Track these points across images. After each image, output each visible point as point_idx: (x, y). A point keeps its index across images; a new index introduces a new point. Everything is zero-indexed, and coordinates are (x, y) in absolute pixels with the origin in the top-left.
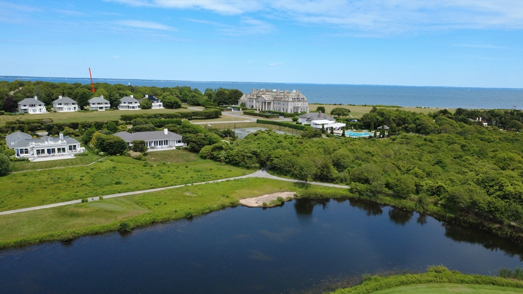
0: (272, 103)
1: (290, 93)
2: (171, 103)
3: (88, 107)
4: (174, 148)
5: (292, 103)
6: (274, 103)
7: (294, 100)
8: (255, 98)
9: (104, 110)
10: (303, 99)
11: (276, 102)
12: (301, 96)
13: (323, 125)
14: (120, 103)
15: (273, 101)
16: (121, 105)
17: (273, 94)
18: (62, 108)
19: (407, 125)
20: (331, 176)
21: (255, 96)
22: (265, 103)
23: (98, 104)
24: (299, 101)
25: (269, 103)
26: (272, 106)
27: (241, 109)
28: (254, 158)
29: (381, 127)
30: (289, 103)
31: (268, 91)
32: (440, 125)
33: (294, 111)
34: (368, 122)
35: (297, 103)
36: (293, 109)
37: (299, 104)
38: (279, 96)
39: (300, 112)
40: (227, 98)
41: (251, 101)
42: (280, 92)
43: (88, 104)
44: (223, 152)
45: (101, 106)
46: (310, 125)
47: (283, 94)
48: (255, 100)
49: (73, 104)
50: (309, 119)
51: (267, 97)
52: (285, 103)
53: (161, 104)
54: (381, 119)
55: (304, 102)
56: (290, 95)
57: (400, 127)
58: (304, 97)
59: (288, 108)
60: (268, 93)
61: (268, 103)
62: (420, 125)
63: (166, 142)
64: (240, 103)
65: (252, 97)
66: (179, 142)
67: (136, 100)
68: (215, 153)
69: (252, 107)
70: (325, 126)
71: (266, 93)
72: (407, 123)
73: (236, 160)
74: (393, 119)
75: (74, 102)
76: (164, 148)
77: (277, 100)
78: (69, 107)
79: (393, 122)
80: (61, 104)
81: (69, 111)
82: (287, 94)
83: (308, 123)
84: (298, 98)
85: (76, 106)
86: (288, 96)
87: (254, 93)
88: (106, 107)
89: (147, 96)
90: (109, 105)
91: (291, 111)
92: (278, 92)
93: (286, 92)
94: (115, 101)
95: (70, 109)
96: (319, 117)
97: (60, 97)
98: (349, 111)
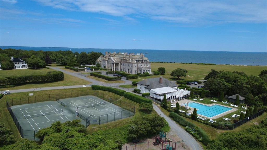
0: (120, 64)
1: (135, 56)
5: (136, 65)
6: (121, 65)
7: (138, 62)
8: (107, 59)
10: (146, 60)
11: (122, 63)
12: (144, 58)
13: (164, 95)
15: (121, 62)
17: (121, 56)
22: (113, 64)
24: (143, 63)
25: (117, 65)
26: (119, 67)
27: (93, 69)
29: (234, 97)
30: (133, 65)
31: (118, 54)
33: (138, 72)
34: (215, 89)
35: (140, 65)
36: (137, 69)
37: (143, 66)
38: (126, 58)
39: (142, 73)
40: (88, 59)
41: (104, 62)
42: (126, 55)
46: (149, 94)
47: (128, 57)
48: (106, 62)
50: (148, 87)
51: (115, 59)
52: (130, 65)
54: (229, 85)
55: (146, 63)
56: (134, 57)
58: (147, 59)
59: (132, 69)
60: (117, 56)
61: (115, 64)
64: (96, 64)
65: (104, 59)
70: (168, 96)
71: (115, 56)
77: (123, 61)
79: (247, 91)
82: (132, 57)
83: (147, 92)
84: (141, 60)
86: (132, 58)
87: (106, 55)
91: (135, 72)
92: (125, 55)
93: (131, 55)
96: (160, 84)
98: (186, 72)
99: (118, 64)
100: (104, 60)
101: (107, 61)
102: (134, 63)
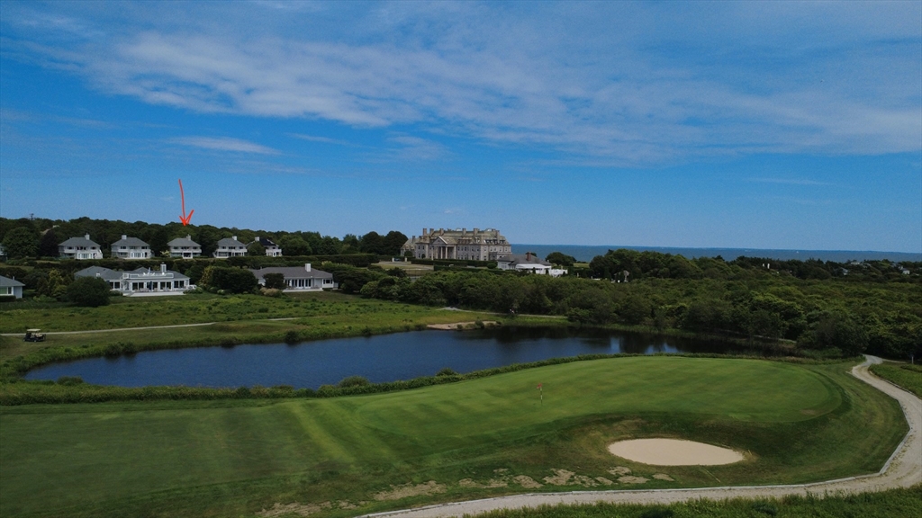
0: (455, 248)
2: (296, 248)
3: (167, 252)
4: (321, 290)
5: (487, 247)
6: (458, 249)
8: (428, 242)
9: (192, 257)
10: (503, 241)
11: (461, 247)
12: (500, 237)
13: (534, 270)
14: (217, 247)
15: (457, 245)
16: (219, 250)
17: (457, 235)
18: (125, 253)
19: (656, 269)
20: (545, 305)
21: (428, 239)
22: (444, 248)
23: (183, 248)
24: (497, 244)
25: (450, 249)
26: (454, 253)
27: (406, 259)
28: (440, 293)
30: (482, 248)
31: (448, 232)
32: (704, 269)
33: (489, 258)
34: (601, 267)
35: (493, 247)
36: (487, 255)
37: (497, 249)
38: (466, 237)
40: (382, 244)
41: (421, 247)
42: (467, 232)
43: (168, 248)
44: (396, 287)
45: (187, 251)
46: (514, 270)
47: (471, 234)
48: (427, 246)
49: (143, 248)
50: (513, 263)
51: (447, 239)
52: (475, 248)
53: (280, 251)
54: (619, 263)
55: (504, 245)
57: (648, 273)
59: (479, 254)
60: (449, 234)
62: (675, 268)
63: (309, 282)
64: (403, 252)
65: (422, 241)
66: (328, 282)
67: (241, 244)
68: (384, 289)
69: (424, 256)
70: (538, 272)
71: (445, 234)
72: (657, 267)
73: (414, 295)
74: (636, 262)
75: (145, 244)
76: (307, 289)
77: (462, 243)
78: (138, 251)
79: (636, 266)
80: (124, 248)
81: (137, 258)
82: (479, 234)
83: (511, 268)
84: (494, 241)
85: (149, 251)
86: (480, 237)
87: (425, 235)
88: (195, 254)
89: (258, 239)
90: (200, 251)
91: (485, 259)
94: (209, 244)
95: (139, 255)
96: (528, 261)
97: (124, 237)
98: (577, 260)
99: (453, 248)
100: (422, 243)
101: (428, 244)
102: (484, 245)
